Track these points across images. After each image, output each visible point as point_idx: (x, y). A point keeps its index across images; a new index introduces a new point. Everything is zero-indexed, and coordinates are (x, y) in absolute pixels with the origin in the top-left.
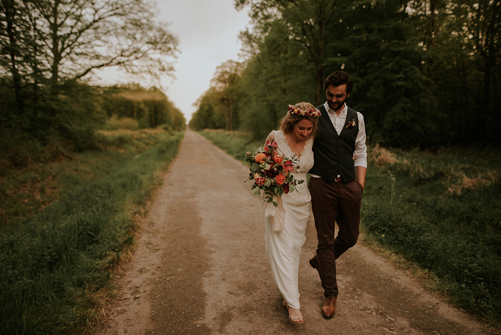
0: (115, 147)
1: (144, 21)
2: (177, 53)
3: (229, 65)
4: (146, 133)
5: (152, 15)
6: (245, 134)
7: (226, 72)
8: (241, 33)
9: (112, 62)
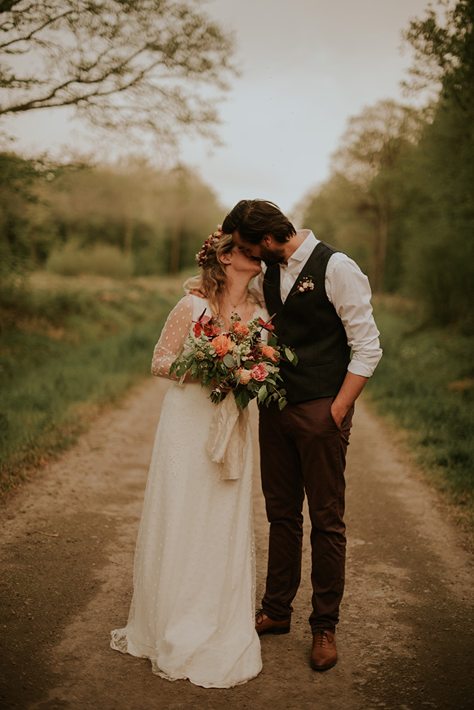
0: (43, 321)
2: (226, 75)
3: (384, 114)
4: (141, 289)
6: (409, 304)
7: (374, 134)
8: (414, 26)
9: (53, 95)
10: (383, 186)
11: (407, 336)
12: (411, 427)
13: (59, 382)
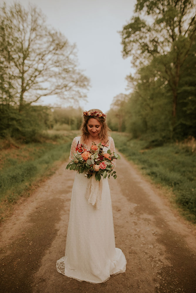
1: (71, 69)
2: (89, 87)
3: (121, 96)
4: (72, 133)
5: (75, 66)
6: (128, 134)
7: (119, 100)
8: (127, 76)
9: (52, 92)
10: (121, 110)
11: (128, 141)
12: (137, 164)
13: (52, 156)
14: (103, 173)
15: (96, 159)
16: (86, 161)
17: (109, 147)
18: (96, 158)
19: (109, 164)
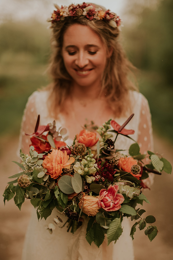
14: (108, 225)
15: (91, 175)
16: (56, 181)
17: (135, 137)
18: (91, 172)
19: (131, 192)
